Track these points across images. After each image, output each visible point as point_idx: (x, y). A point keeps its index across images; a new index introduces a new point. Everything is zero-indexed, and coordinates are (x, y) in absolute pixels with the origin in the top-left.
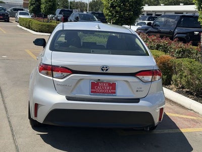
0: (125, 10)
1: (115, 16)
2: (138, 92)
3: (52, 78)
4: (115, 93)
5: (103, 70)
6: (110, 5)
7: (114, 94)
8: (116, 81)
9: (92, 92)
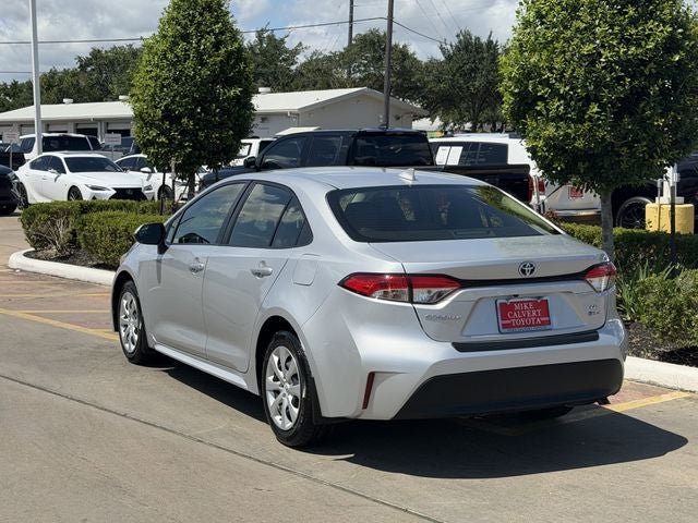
0: (208, 126)
1: (181, 146)
2: (593, 316)
3: (410, 305)
4: (549, 322)
5: (523, 271)
6: (159, 112)
7: (548, 327)
8: (546, 294)
9: (505, 326)
